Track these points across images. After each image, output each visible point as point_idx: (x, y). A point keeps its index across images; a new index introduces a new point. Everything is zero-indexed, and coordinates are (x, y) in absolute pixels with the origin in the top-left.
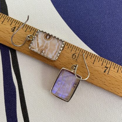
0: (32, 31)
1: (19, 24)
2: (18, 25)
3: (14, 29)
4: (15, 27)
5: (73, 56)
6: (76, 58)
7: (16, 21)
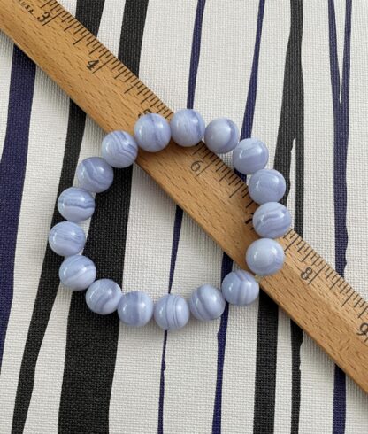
0: (129, 82)
1: (109, 59)
2: (105, 61)
3: (94, 65)
4: (97, 62)
5: (193, 165)
6: (198, 172)
7: (105, 51)
